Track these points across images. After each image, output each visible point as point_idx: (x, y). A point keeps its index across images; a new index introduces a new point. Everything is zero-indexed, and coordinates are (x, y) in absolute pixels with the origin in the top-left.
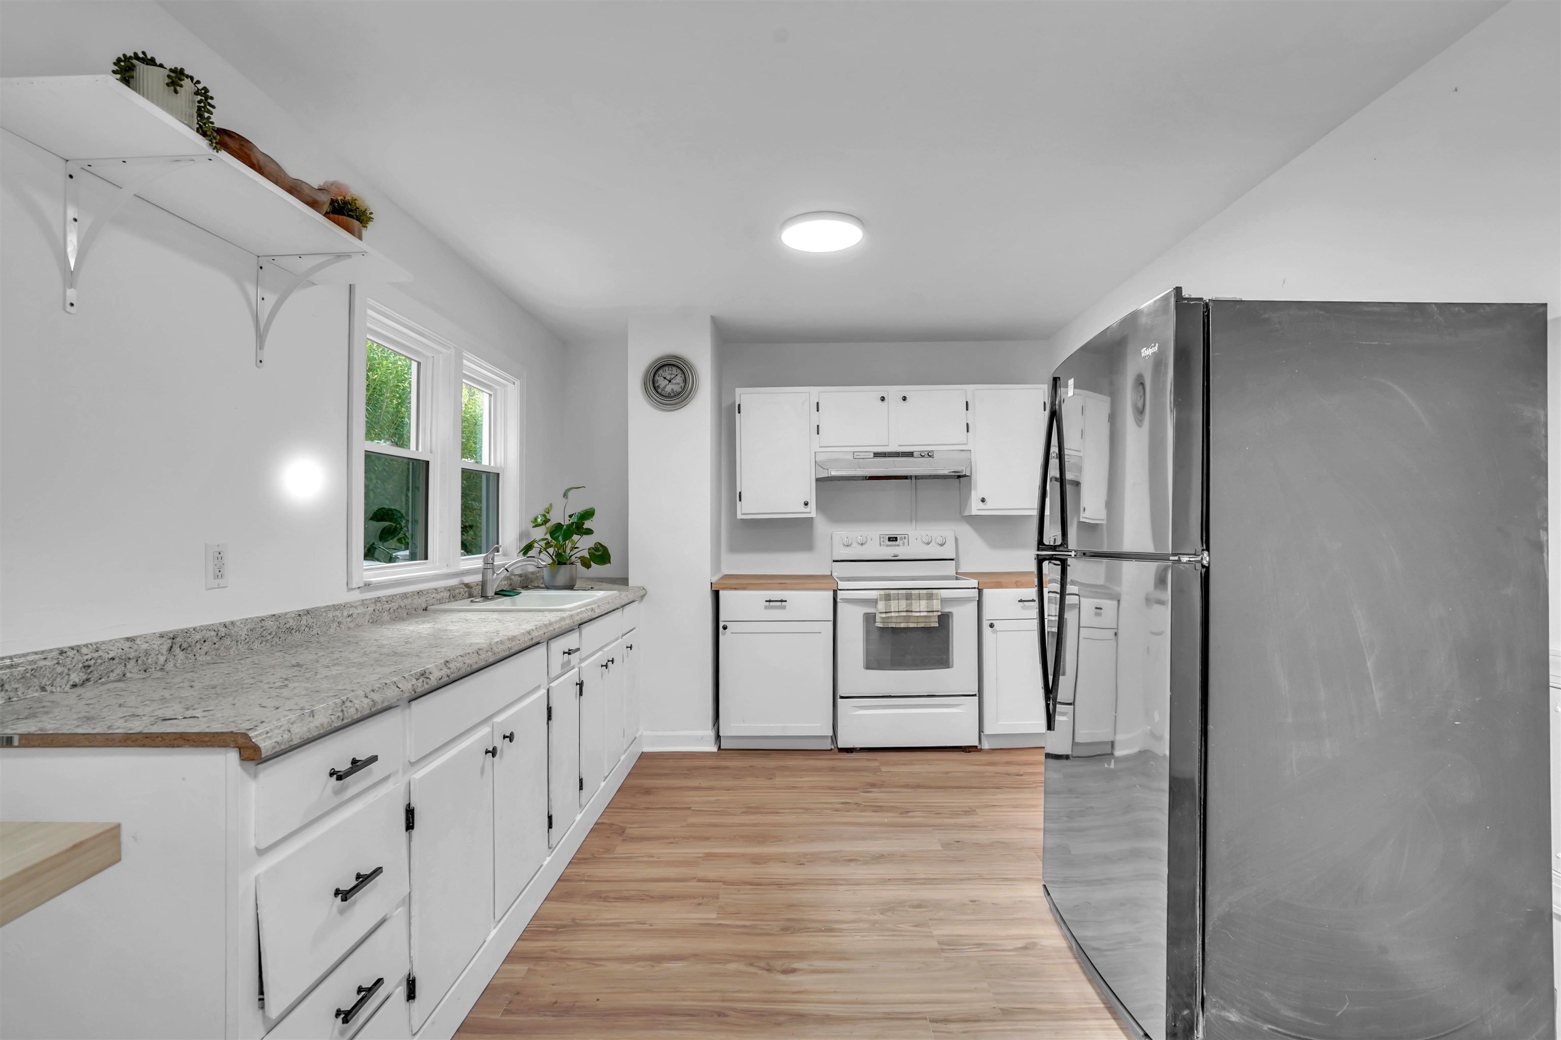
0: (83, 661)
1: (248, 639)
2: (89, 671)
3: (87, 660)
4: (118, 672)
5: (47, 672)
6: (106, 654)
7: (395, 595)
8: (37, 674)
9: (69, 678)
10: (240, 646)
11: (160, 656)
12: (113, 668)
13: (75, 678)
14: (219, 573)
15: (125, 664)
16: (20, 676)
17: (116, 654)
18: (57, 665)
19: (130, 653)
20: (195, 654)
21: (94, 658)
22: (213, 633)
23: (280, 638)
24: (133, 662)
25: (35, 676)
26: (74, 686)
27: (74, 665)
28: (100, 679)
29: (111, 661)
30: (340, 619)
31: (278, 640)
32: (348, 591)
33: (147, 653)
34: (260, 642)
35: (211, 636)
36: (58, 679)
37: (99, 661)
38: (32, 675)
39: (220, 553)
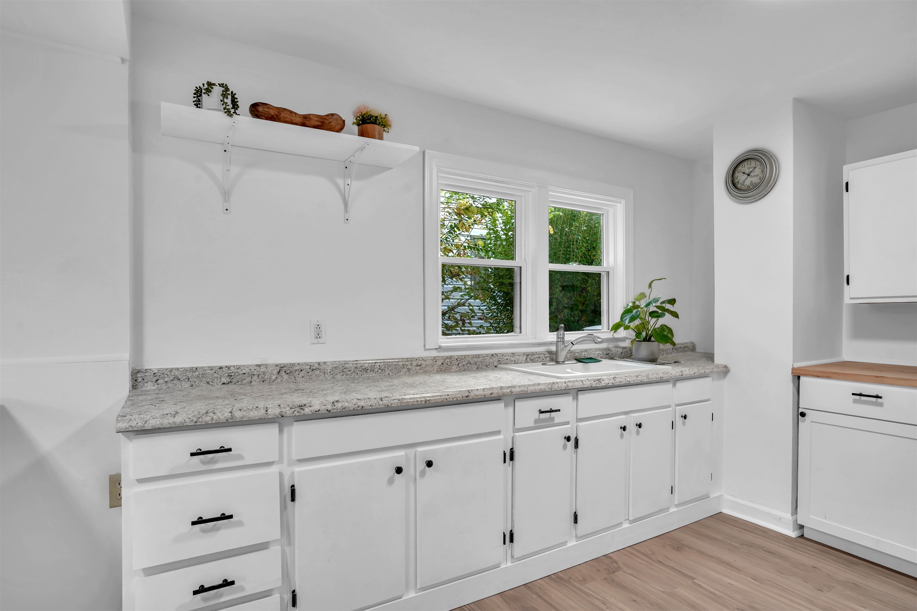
0: (228, 373)
1: (332, 372)
2: (231, 378)
3: (230, 373)
4: (248, 380)
5: (210, 376)
6: (241, 371)
7: (468, 356)
8: (205, 376)
9: (221, 380)
10: (327, 376)
11: (272, 375)
12: (244, 378)
13: (224, 380)
14: (318, 336)
15: (252, 377)
16: (197, 376)
17: (246, 372)
18: (214, 373)
19: (254, 372)
20: (295, 376)
21: (234, 372)
22: (309, 367)
23: (357, 374)
24: (256, 377)
25: (204, 377)
26: (224, 384)
27: (223, 374)
28: (238, 382)
29: (243, 375)
30: (410, 367)
31: (356, 375)
32: (424, 351)
33: (264, 373)
34: (341, 375)
35: (306, 369)
36: (215, 380)
37: (237, 374)
38: (202, 376)
39: (318, 325)
